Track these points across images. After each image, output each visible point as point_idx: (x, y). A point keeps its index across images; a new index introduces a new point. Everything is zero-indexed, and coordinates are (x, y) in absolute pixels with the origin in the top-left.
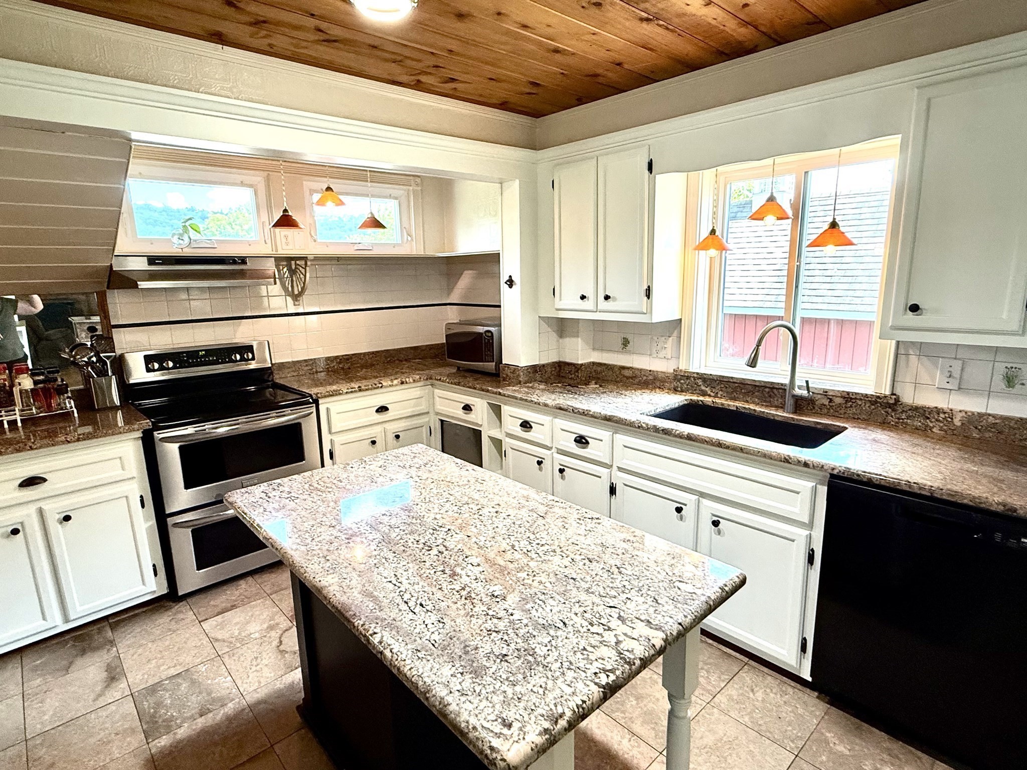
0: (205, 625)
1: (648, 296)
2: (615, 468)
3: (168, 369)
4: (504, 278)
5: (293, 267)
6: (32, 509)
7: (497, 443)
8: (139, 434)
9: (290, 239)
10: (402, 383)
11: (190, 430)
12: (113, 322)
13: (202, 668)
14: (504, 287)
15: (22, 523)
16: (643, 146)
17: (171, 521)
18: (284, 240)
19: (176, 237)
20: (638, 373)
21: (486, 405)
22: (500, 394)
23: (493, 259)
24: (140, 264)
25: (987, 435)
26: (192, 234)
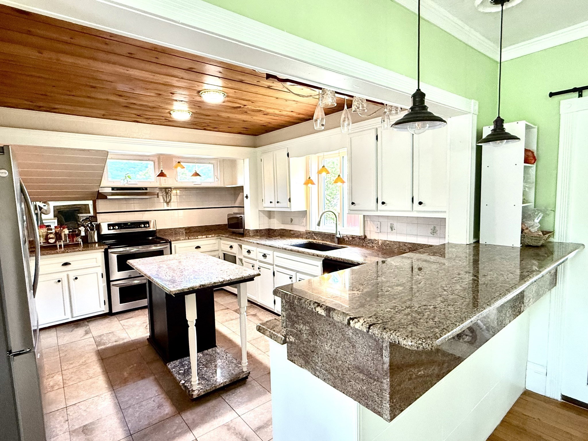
0: (121, 322)
1: (290, 201)
2: (274, 265)
3: (116, 229)
4: (245, 195)
5: (167, 191)
6: (65, 274)
7: (241, 260)
8: (103, 250)
9: (166, 181)
10: (207, 237)
11: (121, 249)
12: (98, 211)
13: (118, 332)
14: (245, 199)
15: (61, 279)
16: (285, 148)
17: (112, 283)
18: (164, 181)
19: (122, 180)
20: (295, 232)
21: (237, 245)
22: (240, 240)
23: (241, 188)
24: (109, 190)
25: (388, 248)
26: (129, 180)
